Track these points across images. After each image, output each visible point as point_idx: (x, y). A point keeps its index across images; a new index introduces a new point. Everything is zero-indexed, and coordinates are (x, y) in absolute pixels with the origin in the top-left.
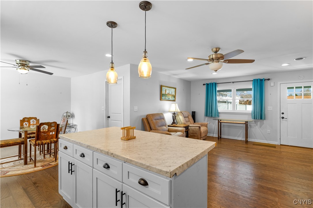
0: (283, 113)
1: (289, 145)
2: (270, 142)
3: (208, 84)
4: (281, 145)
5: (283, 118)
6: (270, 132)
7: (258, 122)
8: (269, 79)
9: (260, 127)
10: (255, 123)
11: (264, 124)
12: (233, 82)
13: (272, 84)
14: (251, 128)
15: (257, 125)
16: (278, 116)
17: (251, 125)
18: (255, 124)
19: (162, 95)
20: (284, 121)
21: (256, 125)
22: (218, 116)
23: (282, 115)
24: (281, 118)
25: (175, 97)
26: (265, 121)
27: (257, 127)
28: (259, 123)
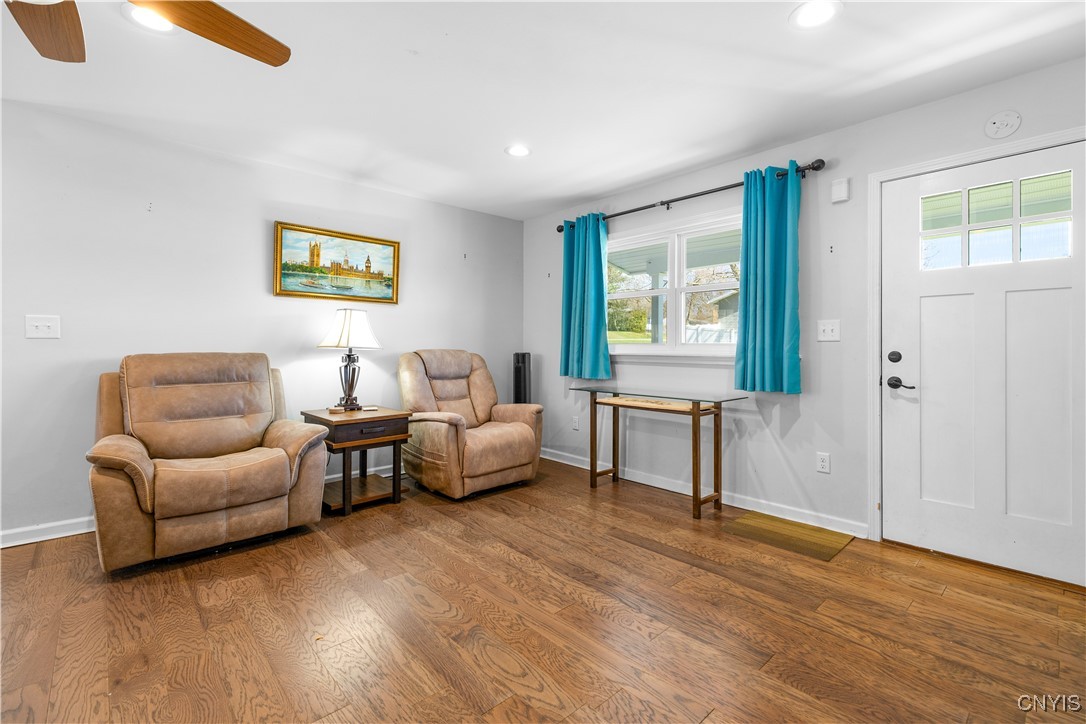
0: (895, 357)
1: (932, 548)
2: (830, 522)
3: (572, 226)
4: (884, 540)
5: (895, 383)
6: (827, 464)
7: (774, 404)
8: (818, 166)
9: (784, 433)
10: (761, 412)
11: (799, 416)
12: (667, 204)
13: (839, 191)
14: (740, 437)
15: (768, 425)
16: (871, 369)
17: (740, 420)
18: (761, 418)
19: (285, 267)
20: (901, 402)
21: (765, 422)
22: (613, 375)
23: (892, 370)
24: (885, 382)
25: (391, 282)
26: (805, 403)
27: (767, 430)
28: (776, 411)
